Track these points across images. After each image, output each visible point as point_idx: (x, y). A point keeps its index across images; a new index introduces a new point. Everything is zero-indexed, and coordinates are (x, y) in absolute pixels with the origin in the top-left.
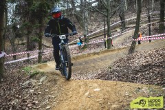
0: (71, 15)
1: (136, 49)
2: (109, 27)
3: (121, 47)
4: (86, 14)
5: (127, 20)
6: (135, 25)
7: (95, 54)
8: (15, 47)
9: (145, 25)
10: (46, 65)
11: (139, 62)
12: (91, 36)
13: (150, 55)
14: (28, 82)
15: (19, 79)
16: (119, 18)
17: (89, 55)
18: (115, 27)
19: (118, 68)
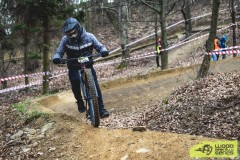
0: (99, 11)
1: (210, 70)
2: (163, 31)
3: (185, 65)
4: (124, 8)
5: (195, 18)
6: (209, 27)
7: (139, 77)
8: (6, 65)
9: (226, 27)
10: (56, 99)
11: (216, 92)
12: (133, 46)
13: (235, 80)
14: (20, 133)
15: (7, 125)
16: (180, 16)
17: (130, 79)
18: (174, 31)
19: (180, 104)
